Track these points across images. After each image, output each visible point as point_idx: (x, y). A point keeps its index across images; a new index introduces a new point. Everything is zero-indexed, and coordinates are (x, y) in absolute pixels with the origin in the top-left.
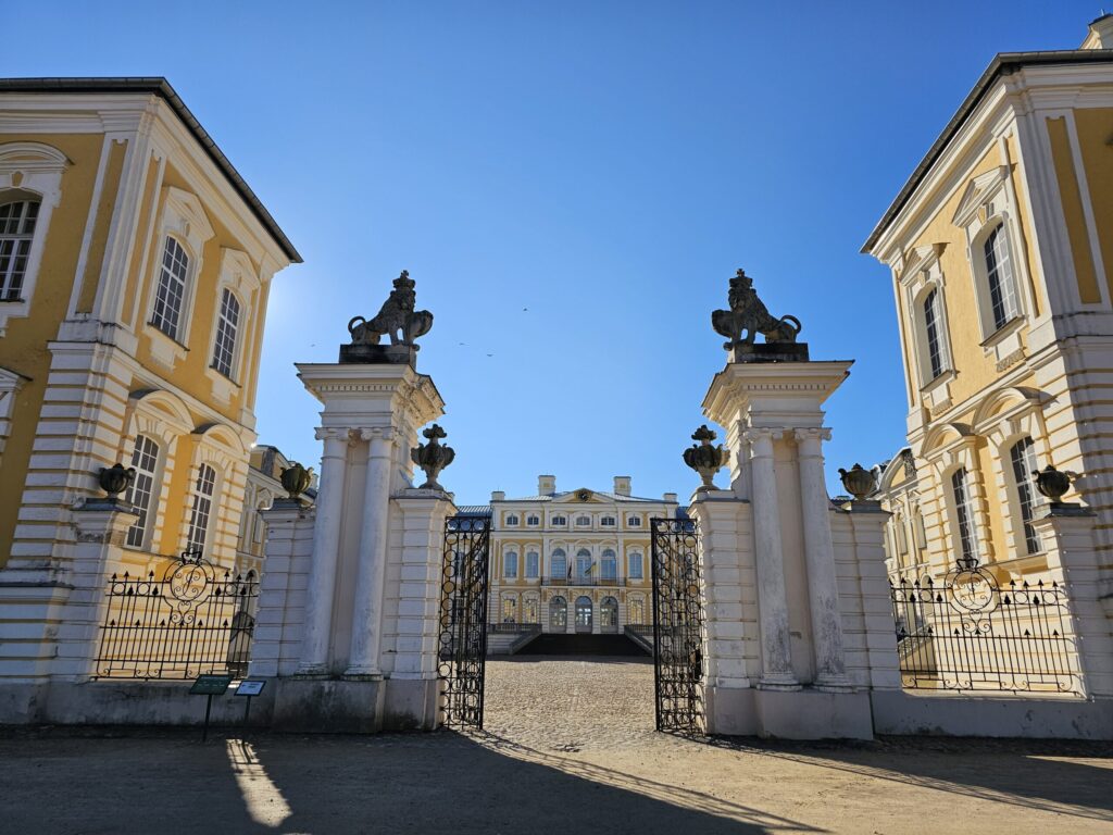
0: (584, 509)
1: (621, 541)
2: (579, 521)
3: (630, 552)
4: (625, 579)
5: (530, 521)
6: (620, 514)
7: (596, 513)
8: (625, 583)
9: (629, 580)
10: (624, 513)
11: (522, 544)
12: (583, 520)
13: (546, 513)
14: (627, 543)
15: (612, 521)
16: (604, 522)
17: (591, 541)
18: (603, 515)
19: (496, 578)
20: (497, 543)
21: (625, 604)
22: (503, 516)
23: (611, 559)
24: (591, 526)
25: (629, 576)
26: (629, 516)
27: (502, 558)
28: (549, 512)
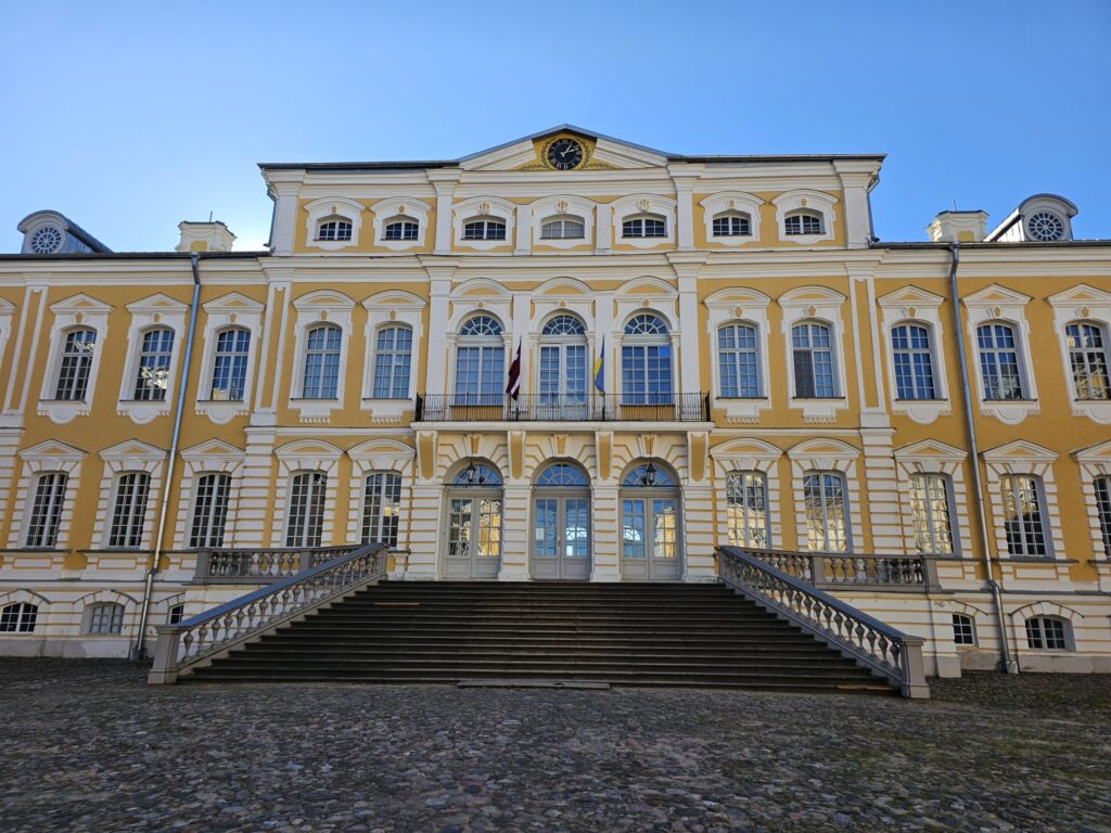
0: (568, 190)
1: (688, 284)
2: (551, 229)
3: (719, 316)
4: (707, 401)
5: (391, 235)
6: (685, 202)
7: (608, 200)
8: (705, 412)
9: (716, 405)
11: (359, 296)
12: (566, 226)
13: (444, 205)
14: (705, 290)
15: (657, 226)
16: (631, 228)
17: (590, 286)
18: (629, 209)
19: (267, 402)
20: (280, 295)
21: (705, 482)
22: (303, 211)
23: (656, 340)
24: (587, 240)
25: (716, 392)
26: (713, 209)
27: (291, 339)
28: (456, 201)
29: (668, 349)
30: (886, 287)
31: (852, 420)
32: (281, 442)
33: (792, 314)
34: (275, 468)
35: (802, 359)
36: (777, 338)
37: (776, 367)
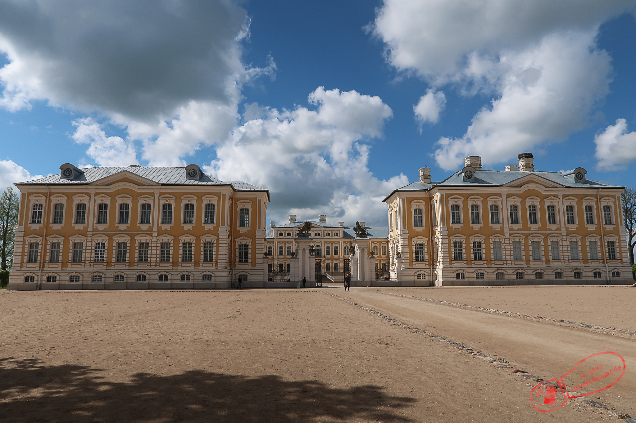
1: (323, 242)
3: (326, 246)
4: (324, 255)
5: (288, 235)
6: (322, 231)
7: (313, 231)
8: (324, 257)
9: (325, 256)
10: (324, 231)
11: (285, 243)
13: (294, 231)
14: (325, 243)
15: (319, 234)
16: (316, 234)
18: (316, 232)
19: (275, 256)
20: (276, 243)
21: (324, 264)
22: (277, 232)
23: (319, 248)
24: (311, 236)
25: (325, 254)
26: (326, 232)
27: (277, 248)
28: (296, 231)
29: (320, 249)
30: (344, 242)
31: (339, 257)
32: (278, 260)
33: (334, 245)
34: (277, 263)
35: (335, 250)
36: (332, 248)
37: (332, 252)
